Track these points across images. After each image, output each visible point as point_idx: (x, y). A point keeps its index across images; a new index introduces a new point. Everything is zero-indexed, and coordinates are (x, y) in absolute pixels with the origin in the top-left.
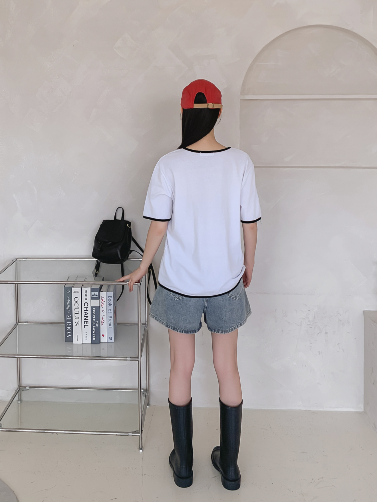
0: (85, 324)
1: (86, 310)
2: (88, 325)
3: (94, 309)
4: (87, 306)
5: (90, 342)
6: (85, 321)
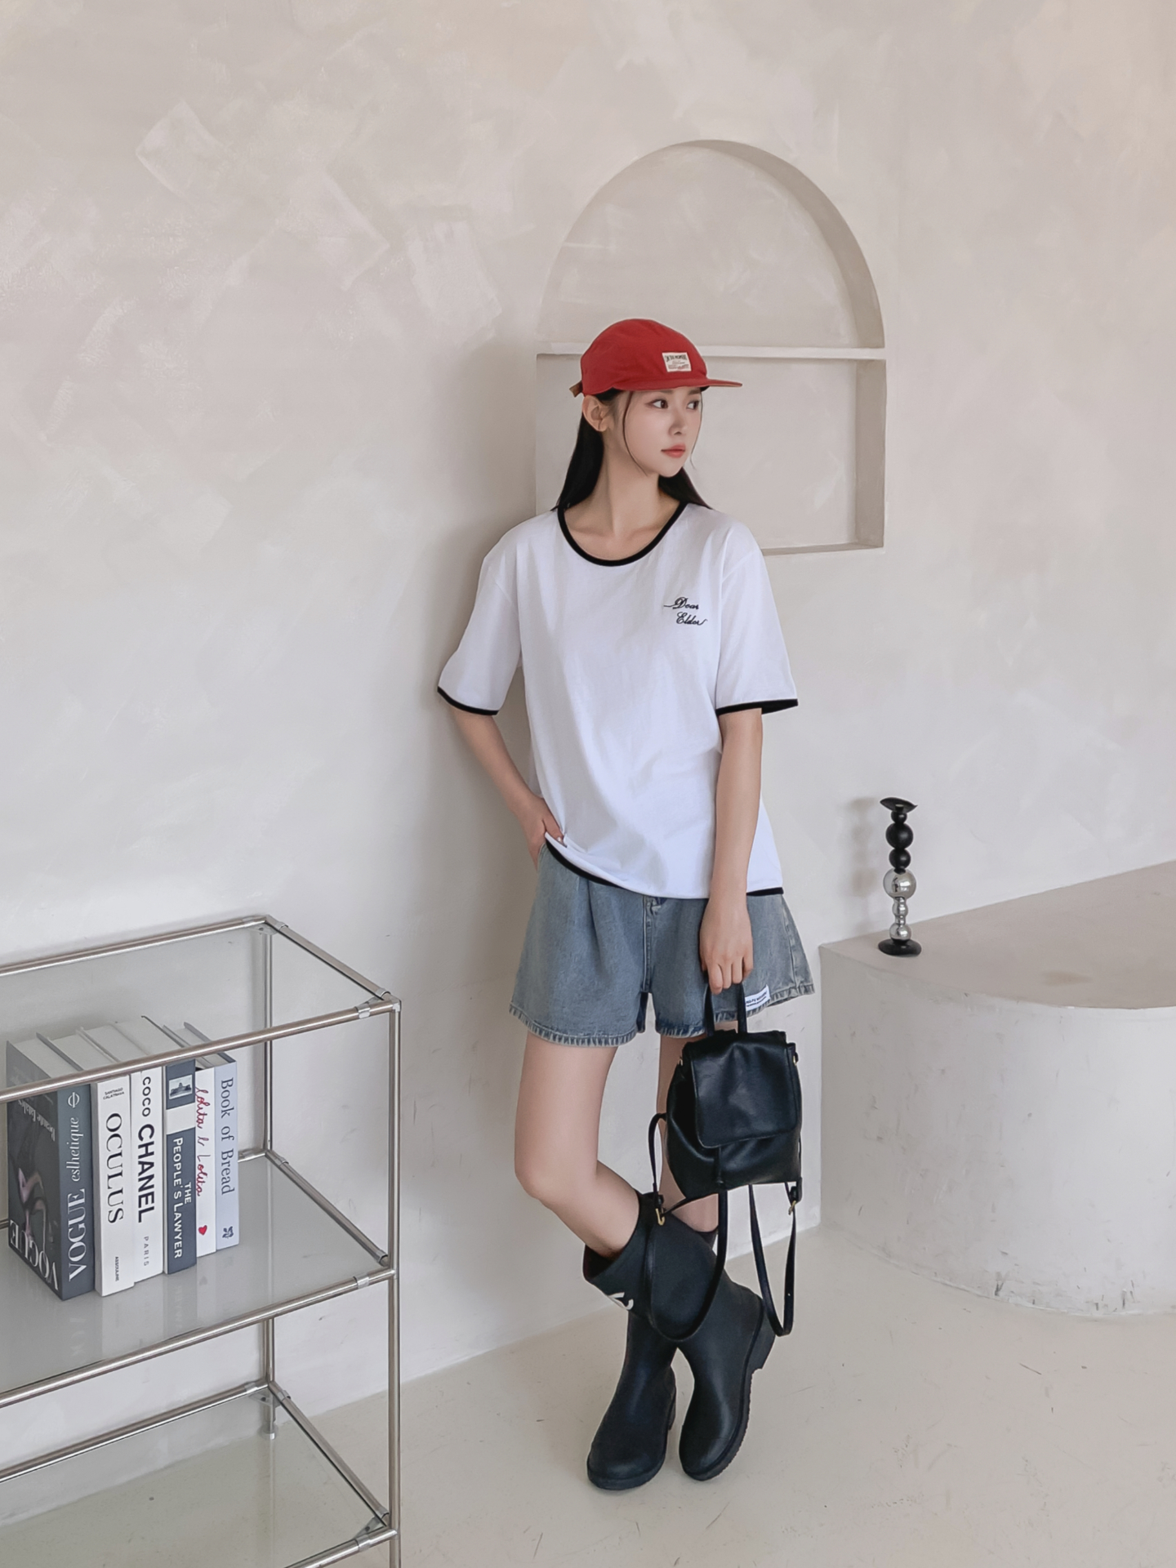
0: (144, 1207)
2: (152, 1208)
3: (179, 1141)
4: (151, 1136)
5: (163, 1268)
6: (140, 1197)
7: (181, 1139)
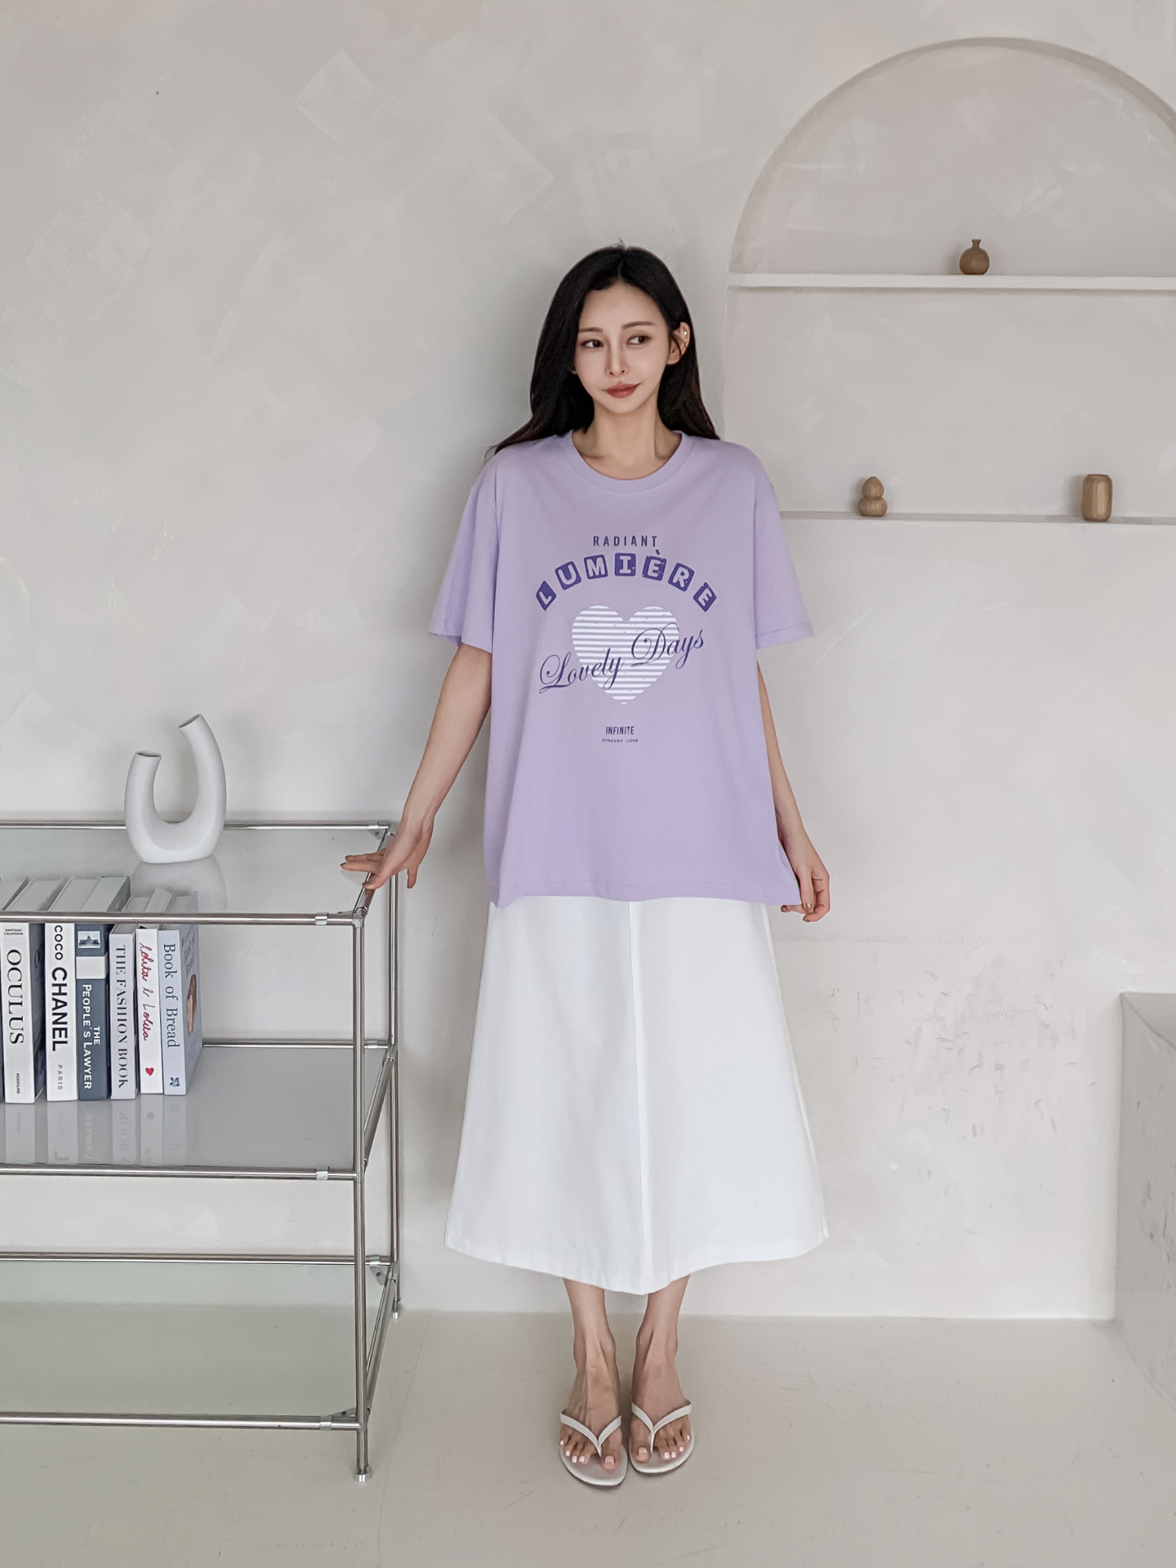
0: (57, 1039)
1: (60, 994)
2: (66, 1042)
3: (88, 987)
4: (64, 978)
5: (75, 1097)
6: (54, 1030)
7: (90, 986)
